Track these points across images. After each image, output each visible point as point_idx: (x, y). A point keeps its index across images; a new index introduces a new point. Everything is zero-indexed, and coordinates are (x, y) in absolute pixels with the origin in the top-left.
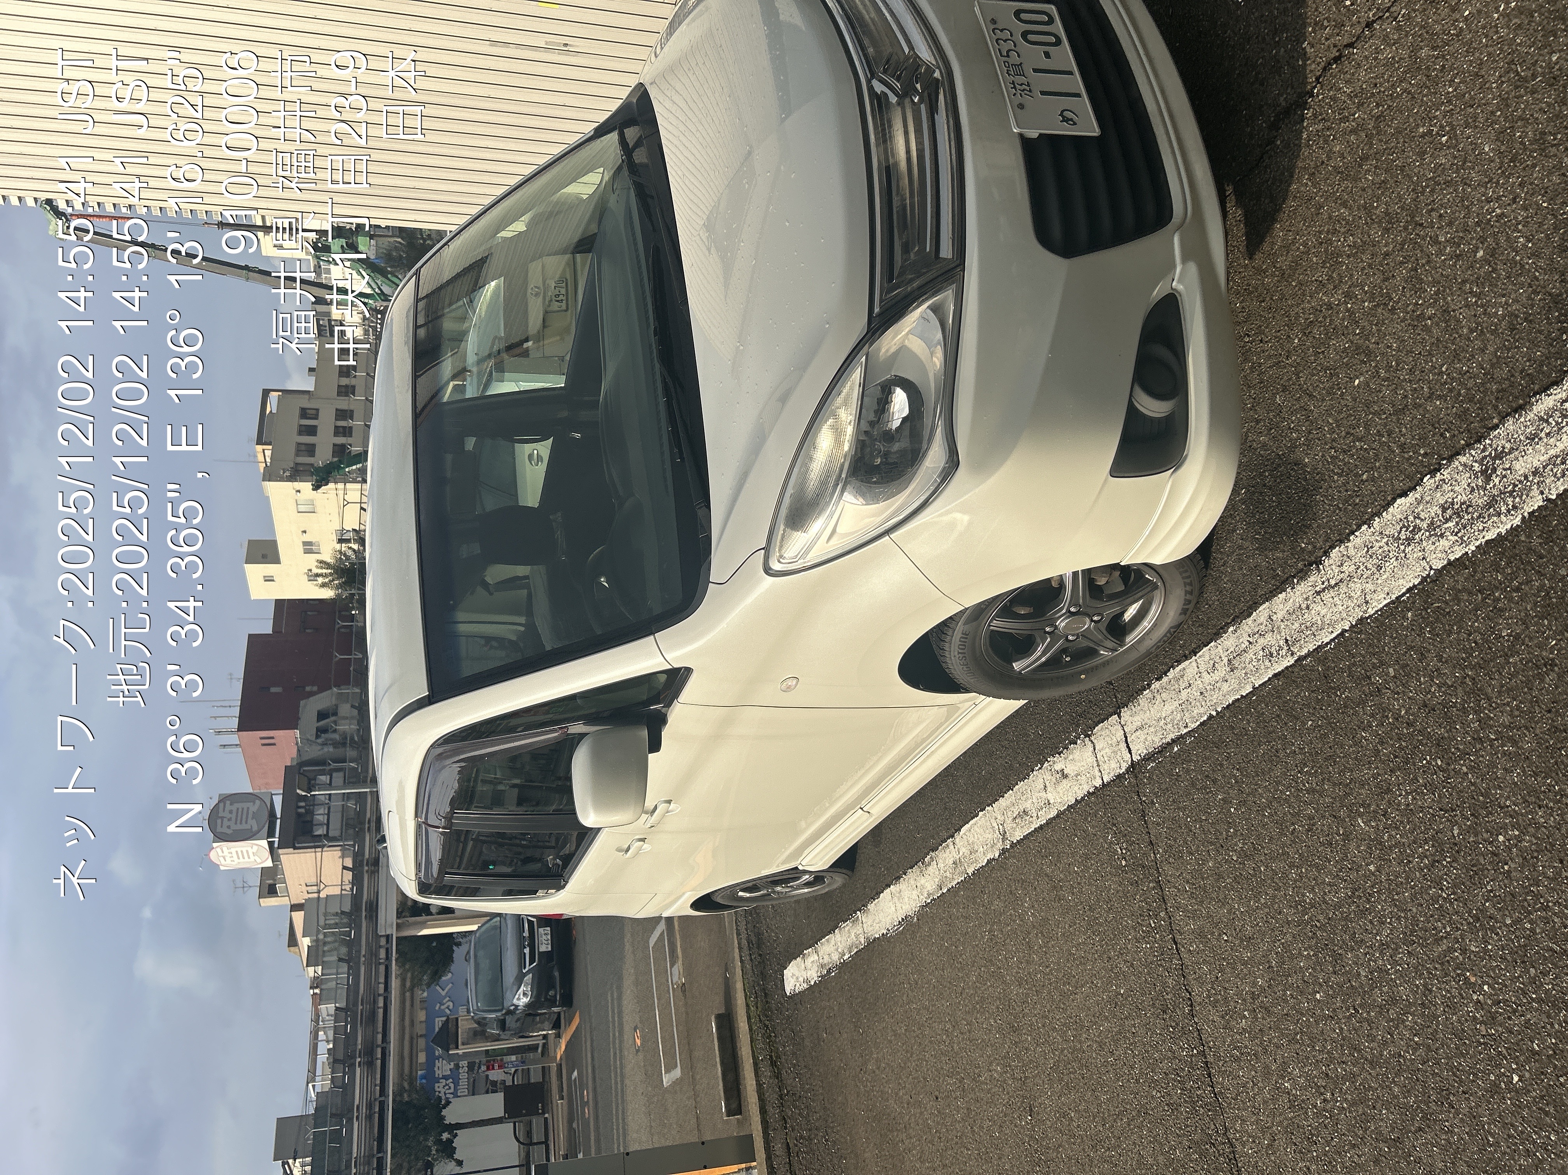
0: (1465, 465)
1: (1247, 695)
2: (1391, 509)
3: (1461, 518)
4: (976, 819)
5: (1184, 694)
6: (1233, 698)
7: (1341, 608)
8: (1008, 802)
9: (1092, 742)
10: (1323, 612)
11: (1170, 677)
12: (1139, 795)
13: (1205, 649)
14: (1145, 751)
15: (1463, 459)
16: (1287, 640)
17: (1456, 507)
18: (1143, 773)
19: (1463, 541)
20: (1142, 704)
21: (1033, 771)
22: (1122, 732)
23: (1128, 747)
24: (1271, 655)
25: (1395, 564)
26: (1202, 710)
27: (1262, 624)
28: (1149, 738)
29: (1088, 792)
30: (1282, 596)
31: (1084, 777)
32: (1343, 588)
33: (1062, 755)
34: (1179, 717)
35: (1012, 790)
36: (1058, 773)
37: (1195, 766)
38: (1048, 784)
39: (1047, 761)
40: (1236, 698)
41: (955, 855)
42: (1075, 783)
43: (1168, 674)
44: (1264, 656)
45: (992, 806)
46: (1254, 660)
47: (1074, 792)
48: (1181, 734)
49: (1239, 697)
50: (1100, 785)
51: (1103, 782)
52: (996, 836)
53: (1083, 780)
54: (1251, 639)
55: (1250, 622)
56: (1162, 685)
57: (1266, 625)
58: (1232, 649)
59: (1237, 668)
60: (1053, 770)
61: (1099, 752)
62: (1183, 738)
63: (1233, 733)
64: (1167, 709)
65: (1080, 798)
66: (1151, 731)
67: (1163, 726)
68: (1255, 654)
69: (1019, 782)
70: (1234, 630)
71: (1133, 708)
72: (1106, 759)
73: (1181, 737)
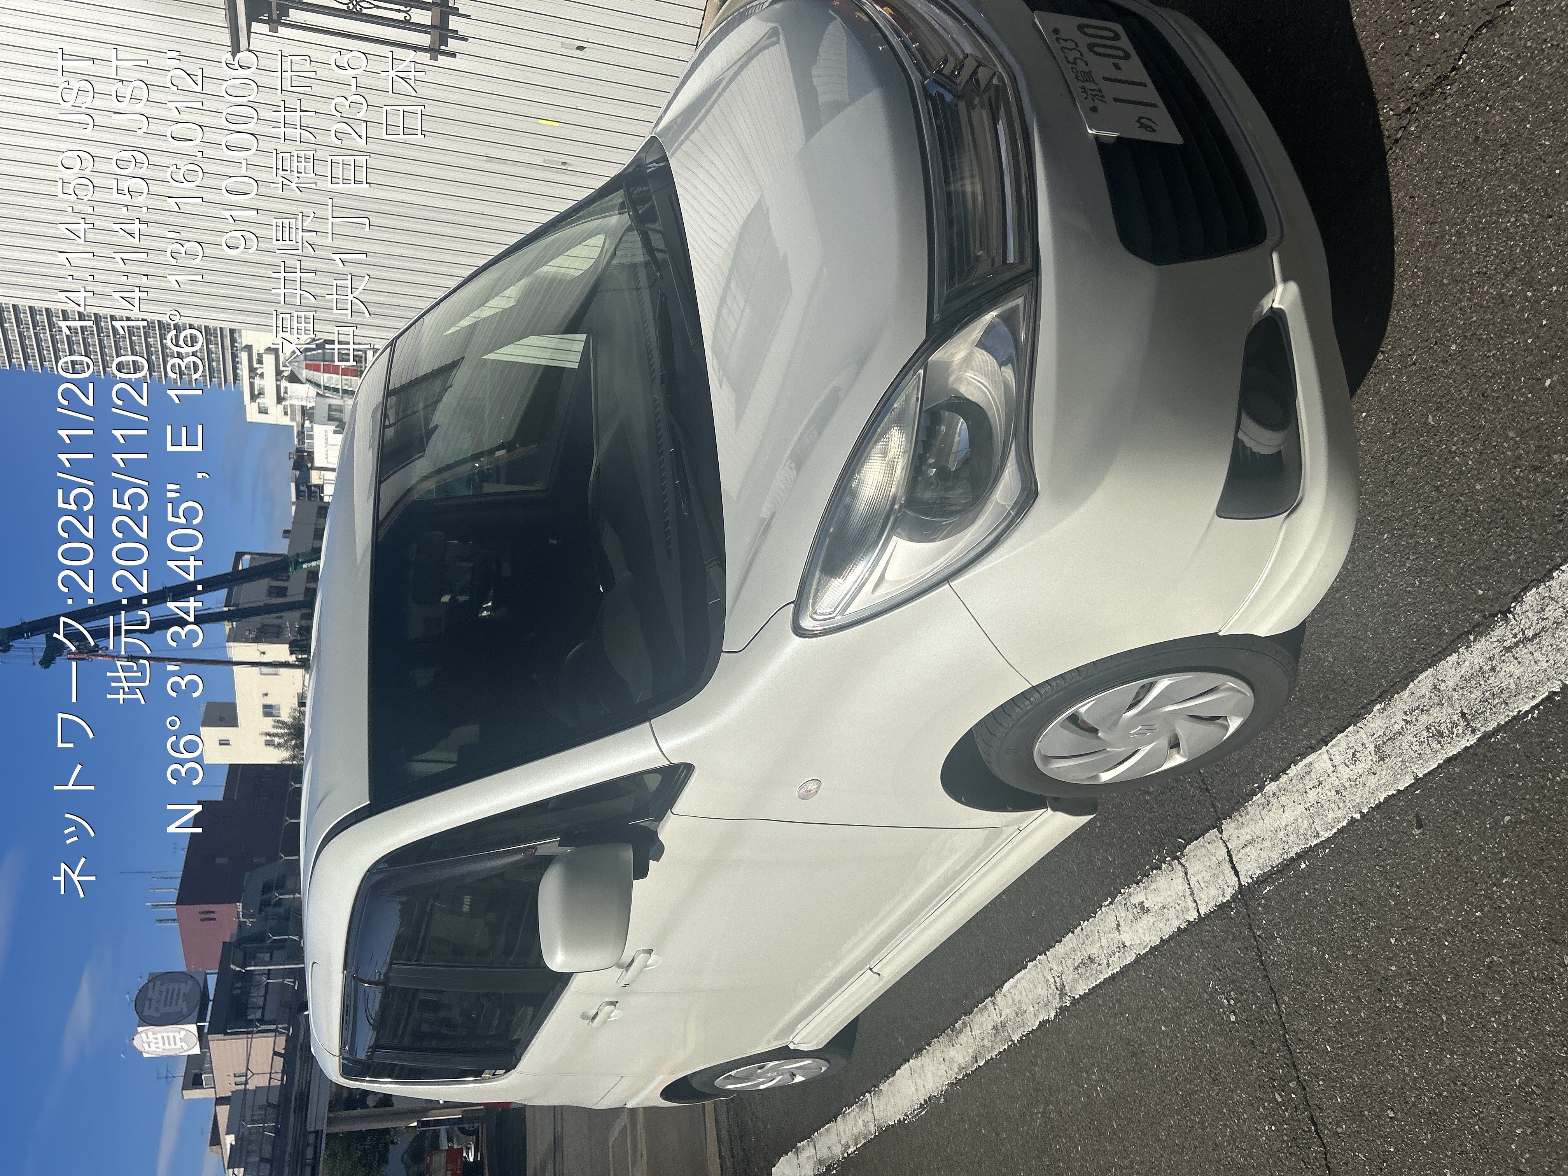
1: (1406, 788)
4: (1023, 971)
5: (1312, 795)
6: (1385, 795)
7: (1546, 665)
8: (1068, 948)
9: (1183, 866)
10: (1518, 673)
11: (1291, 775)
12: (1250, 929)
13: (1339, 736)
14: (1258, 872)
16: (1463, 715)
18: (1258, 900)
20: (1252, 812)
21: (1101, 908)
22: (1225, 850)
23: (1234, 867)
24: (1441, 734)
26: (1339, 814)
27: (1423, 696)
28: (1264, 855)
29: (1179, 929)
30: (1452, 658)
31: (1172, 910)
32: (1547, 638)
33: (1141, 884)
34: (1305, 825)
35: (1073, 932)
36: (1136, 908)
37: (1333, 886)
38: (1122, 923)
39: (1121, 893)
40: (1390, 794)
41: (995, 1018)
42: (1160, 918)
43: (1287, 772)
44: (1430, 737)
45: (1046, 955)
46: (1415, 744)
47: (1159, 929)
48: (1311, 846)
49: (1395, 792)
50: (1195, 919)
51: (1200, 914)
52: (1050, 991)
53: (1171, 914)
54: (1409, 719)
55: (1405, 696)
56: (1280, 786)
57: (1430, 698)
58: (1380, 733)
59: (1389, 755)
60: (1128, 904)
61: (1192, 877)
62: (1313, 851)
63: (1389, 840)
64: (1288, 816)
65: (1167, 936)
66: (1267, 845)
67: (1283, 838)
68: (1417, 734)
69: (1082, 923)
70: (1383, 709)
71: (1239, 818)
72: (1202, 885)
73: (1310, 851)
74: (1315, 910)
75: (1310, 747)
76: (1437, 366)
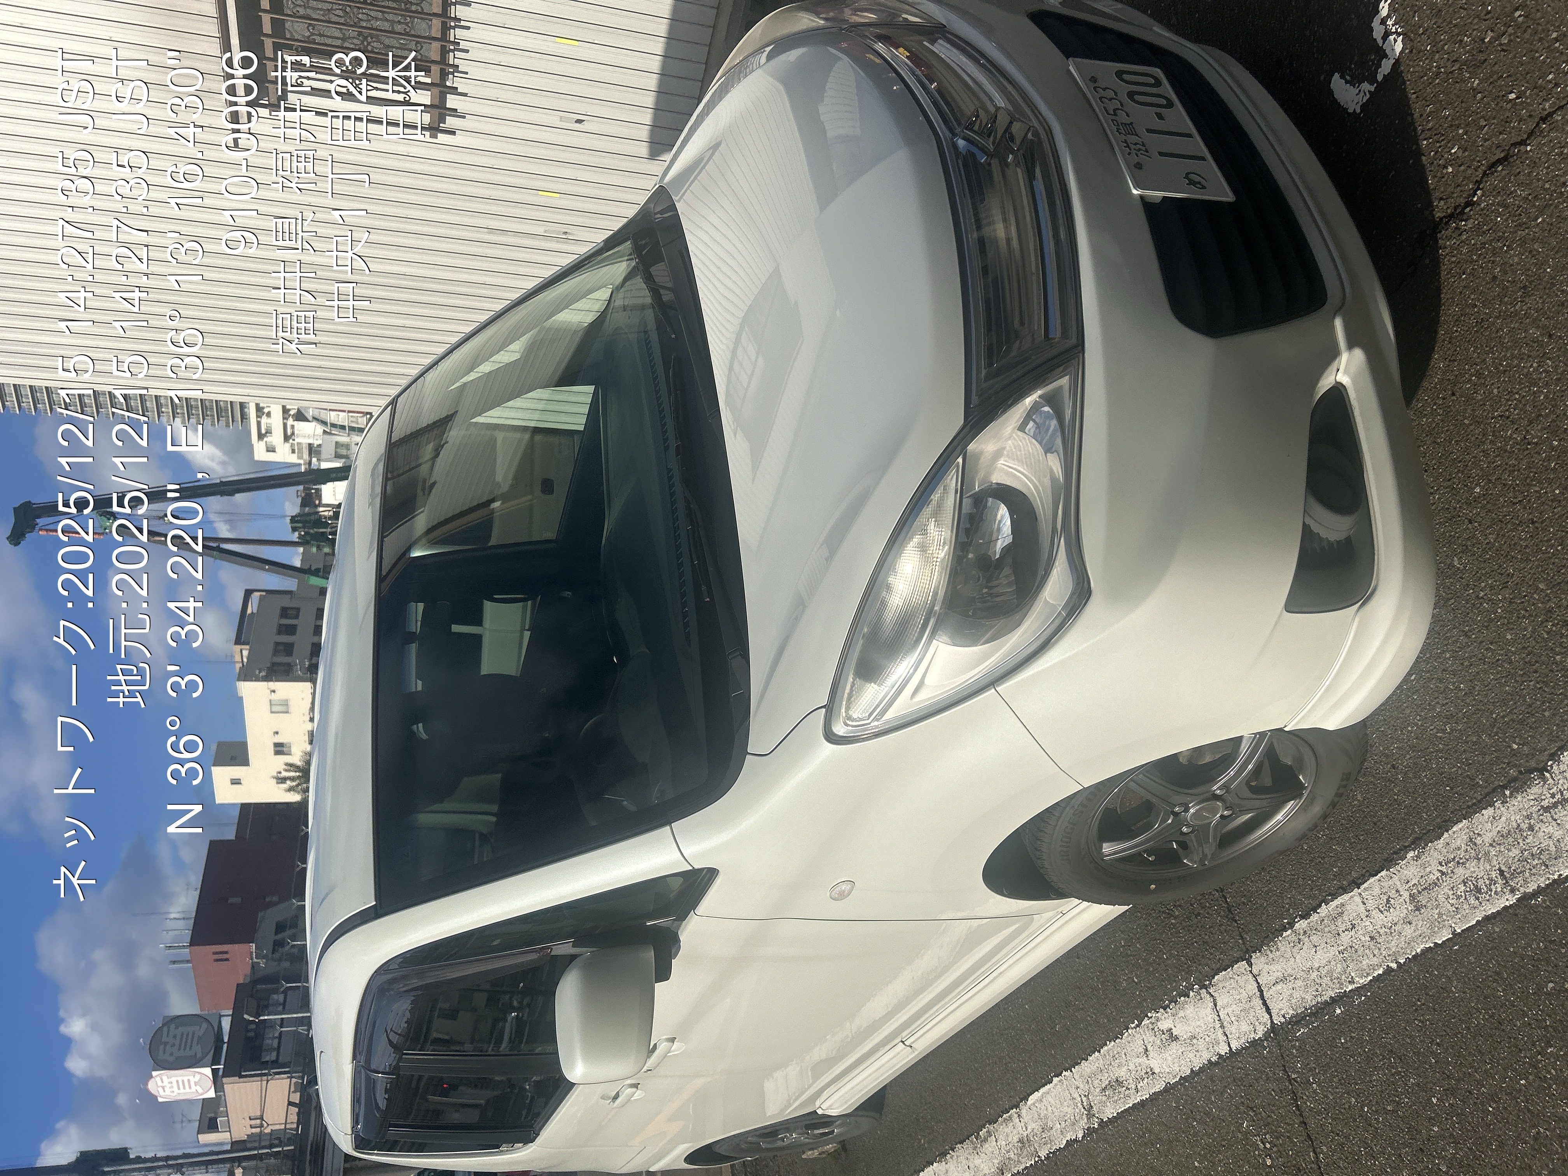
1: (1444, 942)
4: (1048, 1086)
5: (1345, 938)
6: (1422, 947)
8: (1094, 1068)
9: (1212, 996)
11: (1324, 915)
12: (1285, 1070)
13: (1372, 880)
14: (1291, 1012)
16: (1502, 872)
18: (1291, 1041)
20: (1282, 949)
21: (1127, 1029)
22: (1256, 985)
23: (1265, 1004)
24: (1479, 890)
26: (1375, 961)
27: (1459, 849)
28: (1296, 995)
29: (1209, 1061)
30: (1488, 812)
31: (1202, 1041)
33: (1168, 1010)
34: (1339, 969)
35: (1099, 1052)
36: (1164, 1034)
37: (1370, 1036)
38: (1149, 1047)
39: (1148, 1016)
40: (1427, 946)
41: (1021, 1131)
42: (1190, 1048)
43: (1318, 911)
44: (1467, 891)
45: (1071, 1071)
46: (1451, 897)
47: (1188, 1060)
48: (1345, 991)
49: (1432, 945)
50: (1226, 1053)
51: (1231, 1049)
52: (1077, 1111)
53: (1201, 1044)
54: (1444, 869)
55: (1440, 846)
56: (1311, 924)
57: (1466, 851)
58: (1414, 881)
59: (1425, 906)
60: (1156, 1028)
61: (1222, 1009)
62: (1348, 997)
63: (1427, 994)
64: (1321, 957)
65: (1197, 1068)
66: (1299, 985)
67: (1316, 980)
68: (1452, 888)
69: (1108, 1043)
70: (1416, 856)
71: (1269, 952)
72: (1233, 1019)
73: (1345, 996)
74: (1352, 1059)
75: (1341, 888)
76: (1460, 507)
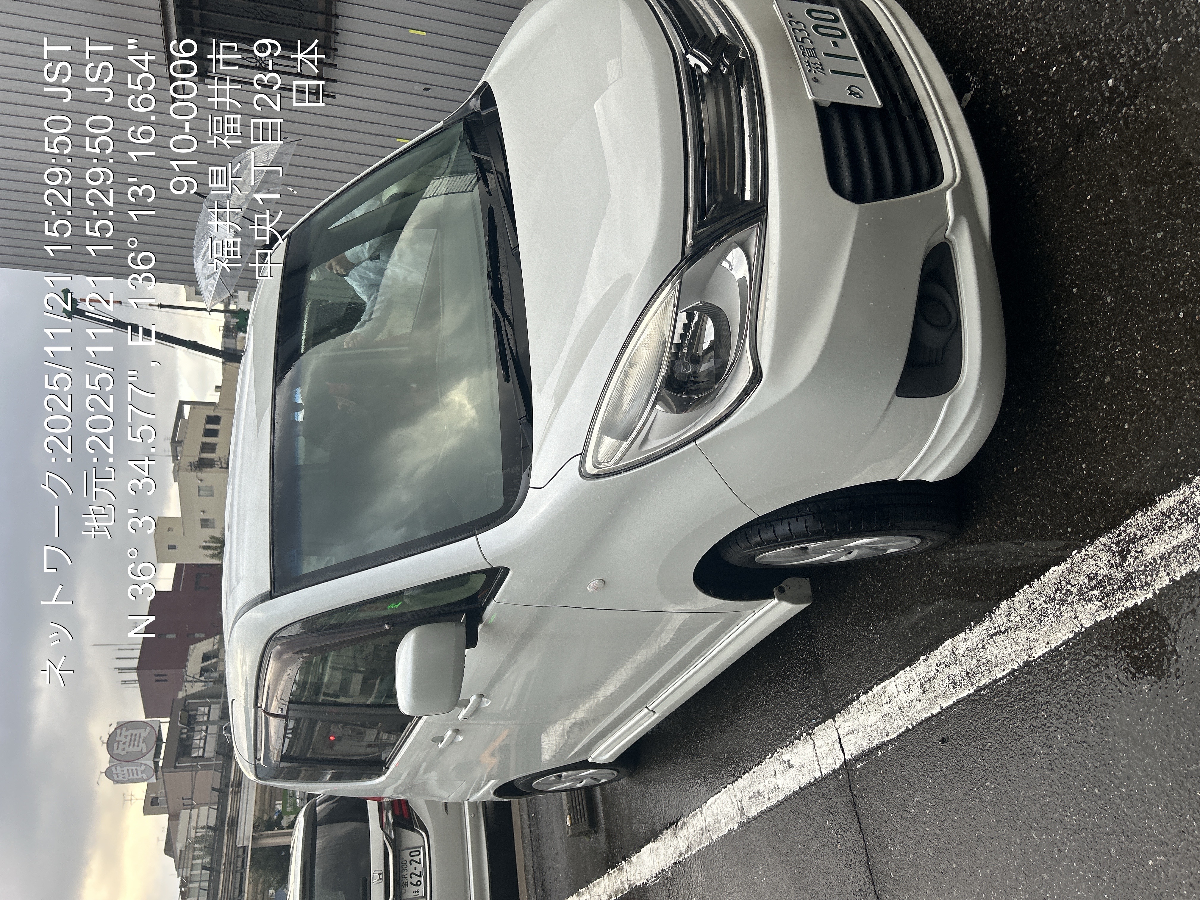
0: (1105, 545)
1: (937, 714)
2: (1047, 574)
3: (1104, 588)
4: (719, 794)
5: (886, 708)
6: (925, 716)
7: (1010, 651)
8: (745, 783)
9: (813, 740)
10: (996, 652)
11: (874, 692)
12: (850, 789)
13: (902, 672)
14: (855, 753)
15: (1103, 540)
16: (967, 673)
17: (1100, 578)
18: (854, 771)
19: (1106, 606)
20: (852, 713)
21: (765, 759)
22: (837, 734)
23: (841, 747)
24: (955, 683)
25: (1053, 619)
26: (900, 723)
27: (946, 656)
28: (858, 742)
29: (810, 781)
30: (962, 635)
31: (806, 769)
32: (1011, 634)
33: (788, 748)
34: (881, 728)
35: (749, 773)
36: (785, 763)
37: (896, 770)
38: (777, 771)
39: (777, 751)
40: (928, 716)
41: (702, 823)
42: (799, 773)
43: (872, 690)
44: (949, 683)
45: (732, 785)
46: (941, 686)
47: (798, 780)
48: (884, 741)
49: (930, 715)
50: (819, 777)
51: (822, 775)
52: (735, 810)
53: (805, 771)
54: (938, 668)
56: (868, 698)
57: (950, 658)
58: (923, 675)
59: (928, 691)
60: (781, 760)
61: (818, 749)
62: (886, 745)
63: (926, 745)
64: (872, 719)
65: (803, 786)
66: (860, 736)
67: (869, 733)
68: (942, 681)
69: (754, 767)
70: (925, 660)
71: (845, 714)
72: (824, 755)
73: (884, 744)
74: (885, 784)
75: (885, 676)
